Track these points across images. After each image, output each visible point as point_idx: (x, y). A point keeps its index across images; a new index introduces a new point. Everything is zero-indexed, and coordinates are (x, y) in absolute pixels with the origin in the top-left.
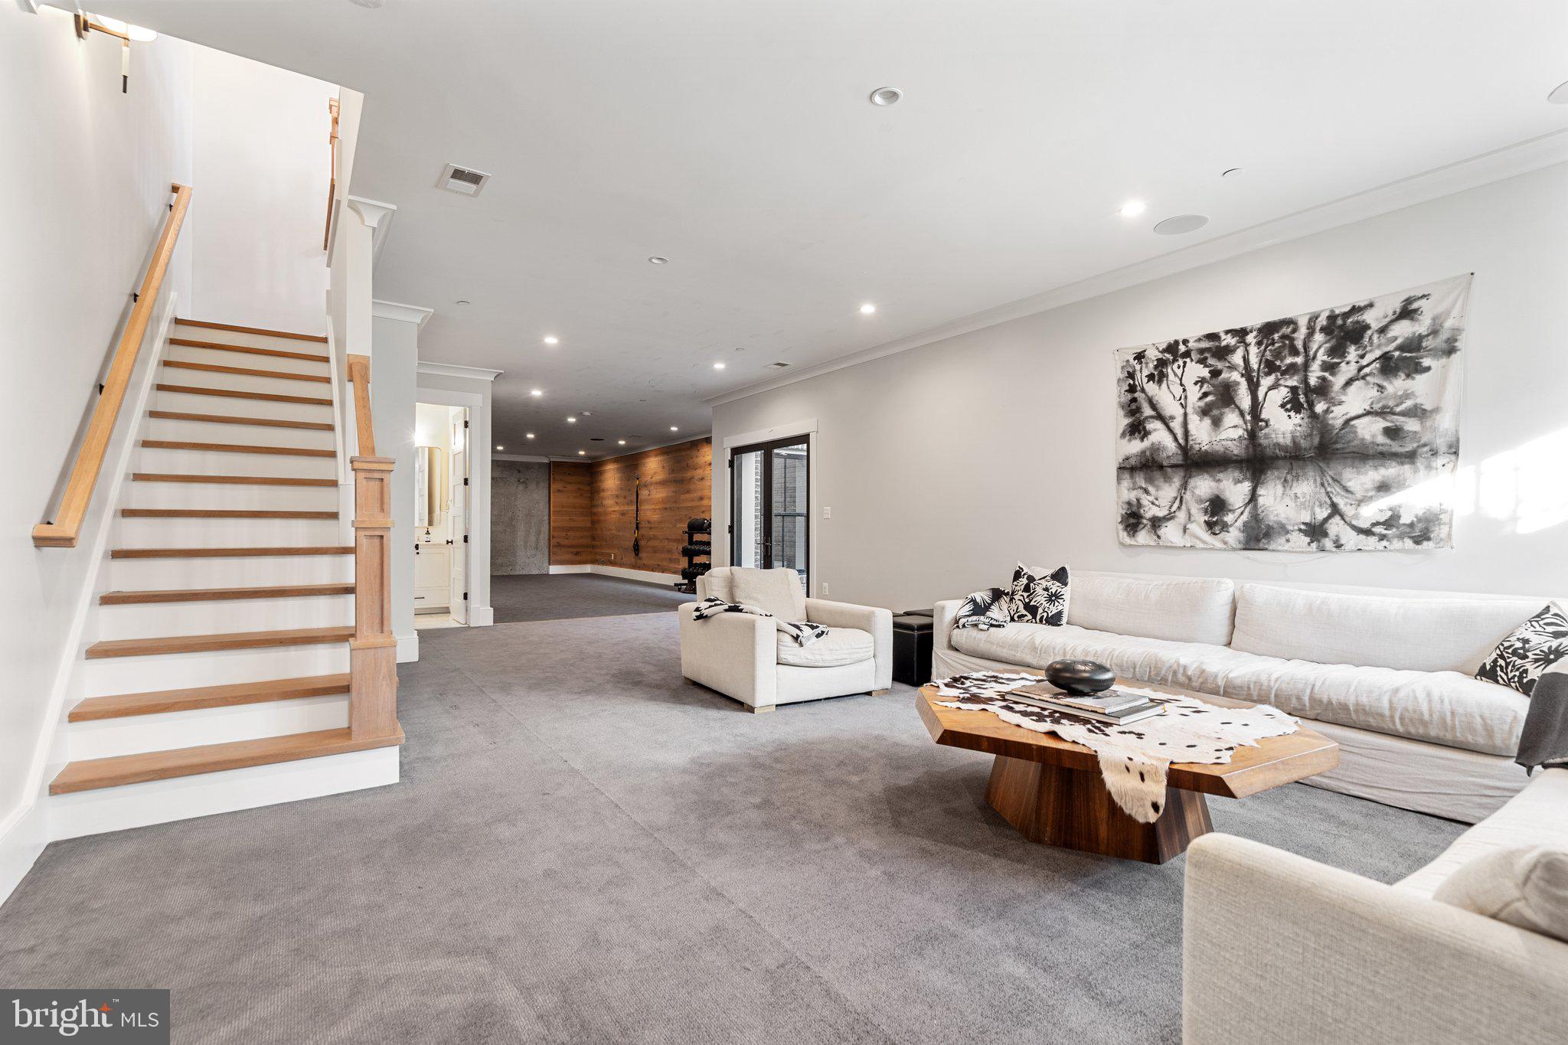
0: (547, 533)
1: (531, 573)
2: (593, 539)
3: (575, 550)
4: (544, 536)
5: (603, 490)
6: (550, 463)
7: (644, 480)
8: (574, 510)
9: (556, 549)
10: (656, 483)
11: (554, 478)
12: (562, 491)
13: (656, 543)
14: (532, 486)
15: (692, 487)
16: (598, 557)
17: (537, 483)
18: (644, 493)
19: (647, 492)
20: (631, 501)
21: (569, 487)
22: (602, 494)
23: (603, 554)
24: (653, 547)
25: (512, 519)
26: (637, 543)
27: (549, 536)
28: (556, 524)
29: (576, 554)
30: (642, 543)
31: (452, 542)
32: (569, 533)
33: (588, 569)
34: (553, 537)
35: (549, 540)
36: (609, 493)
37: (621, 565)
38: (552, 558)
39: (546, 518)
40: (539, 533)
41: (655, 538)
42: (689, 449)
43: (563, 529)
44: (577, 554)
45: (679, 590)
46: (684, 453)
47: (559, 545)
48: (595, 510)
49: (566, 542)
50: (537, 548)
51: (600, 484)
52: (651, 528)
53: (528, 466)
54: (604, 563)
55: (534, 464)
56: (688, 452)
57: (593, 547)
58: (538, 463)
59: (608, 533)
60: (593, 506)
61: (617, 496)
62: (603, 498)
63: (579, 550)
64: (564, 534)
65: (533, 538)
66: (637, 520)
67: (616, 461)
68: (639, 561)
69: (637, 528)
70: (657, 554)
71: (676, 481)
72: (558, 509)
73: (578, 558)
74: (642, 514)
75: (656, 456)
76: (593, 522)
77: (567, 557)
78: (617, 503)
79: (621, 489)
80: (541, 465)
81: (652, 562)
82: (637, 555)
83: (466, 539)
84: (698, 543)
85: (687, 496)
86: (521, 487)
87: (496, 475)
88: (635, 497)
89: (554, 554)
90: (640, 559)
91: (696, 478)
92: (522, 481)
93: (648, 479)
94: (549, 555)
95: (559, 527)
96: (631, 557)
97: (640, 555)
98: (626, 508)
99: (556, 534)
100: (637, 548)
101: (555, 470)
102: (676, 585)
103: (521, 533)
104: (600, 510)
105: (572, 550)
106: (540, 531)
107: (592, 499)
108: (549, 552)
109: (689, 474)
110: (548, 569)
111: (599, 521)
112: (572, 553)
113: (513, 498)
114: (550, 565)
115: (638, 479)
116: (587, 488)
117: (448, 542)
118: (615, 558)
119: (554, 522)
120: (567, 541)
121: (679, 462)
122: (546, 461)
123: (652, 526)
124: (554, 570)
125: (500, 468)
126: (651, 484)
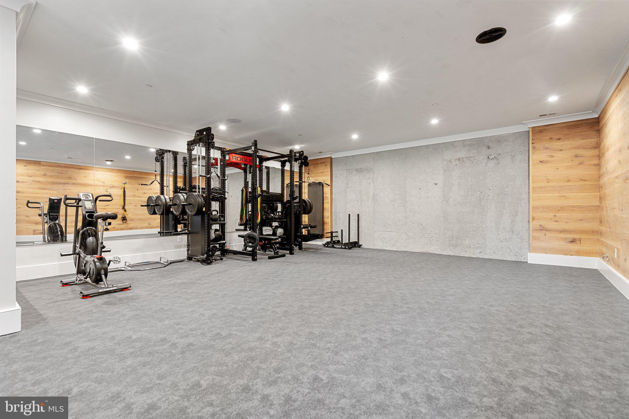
0: (525, 214)
2: (599, 222)
3: (570, 236)
4: (521, 217)
6: (528, 132)
8: (566, 184)
9: (538, 234)
11: (534, 148)
12: (547, 162)
14: (506, 161)
17: (513, 157)
21: (560, 155)
23: (607, 246)
25: (480, 199)
27: (529, 218)
28: (541, 203)
29: (572, 242)
32: (559, 215)
34: (533, 219)
35: (528, 222)
38: (534, 244)
39: (525, 196)
40: (514, 213)
43: (550, 209)
47: (543, 229)
50: (512, 232)
51: (604, 142)
53: (499, 140)
55: (509, 135)
57: (599, 233)
58: (514, 134)
59: (612, 214)
62: (607, 162)
63: (576, 236)
64: (551, 215)
65: (507, 219)
72: (544, 184)
73: (575, 247)
76: (598, 200)
77: (557, 244)
80: (520, 134)
86: (491, 164)
89: (535, 238)
92: (492, 157)
94: (529, 240)
95: (545, 207)
99: (538, 215)
101: (535, 136)
103: (491, 214)
105: (563, 235)
106: (516, 212)
107: (599, 166)
108: (529, 237)
112: (565, 239)
113: (482, 178)
114: (529, 251)
116: (592, 152)
119: (535, 200)
120: (557, 224)
122: (523, 129)
124: (534, 258)
125: (467, 148)
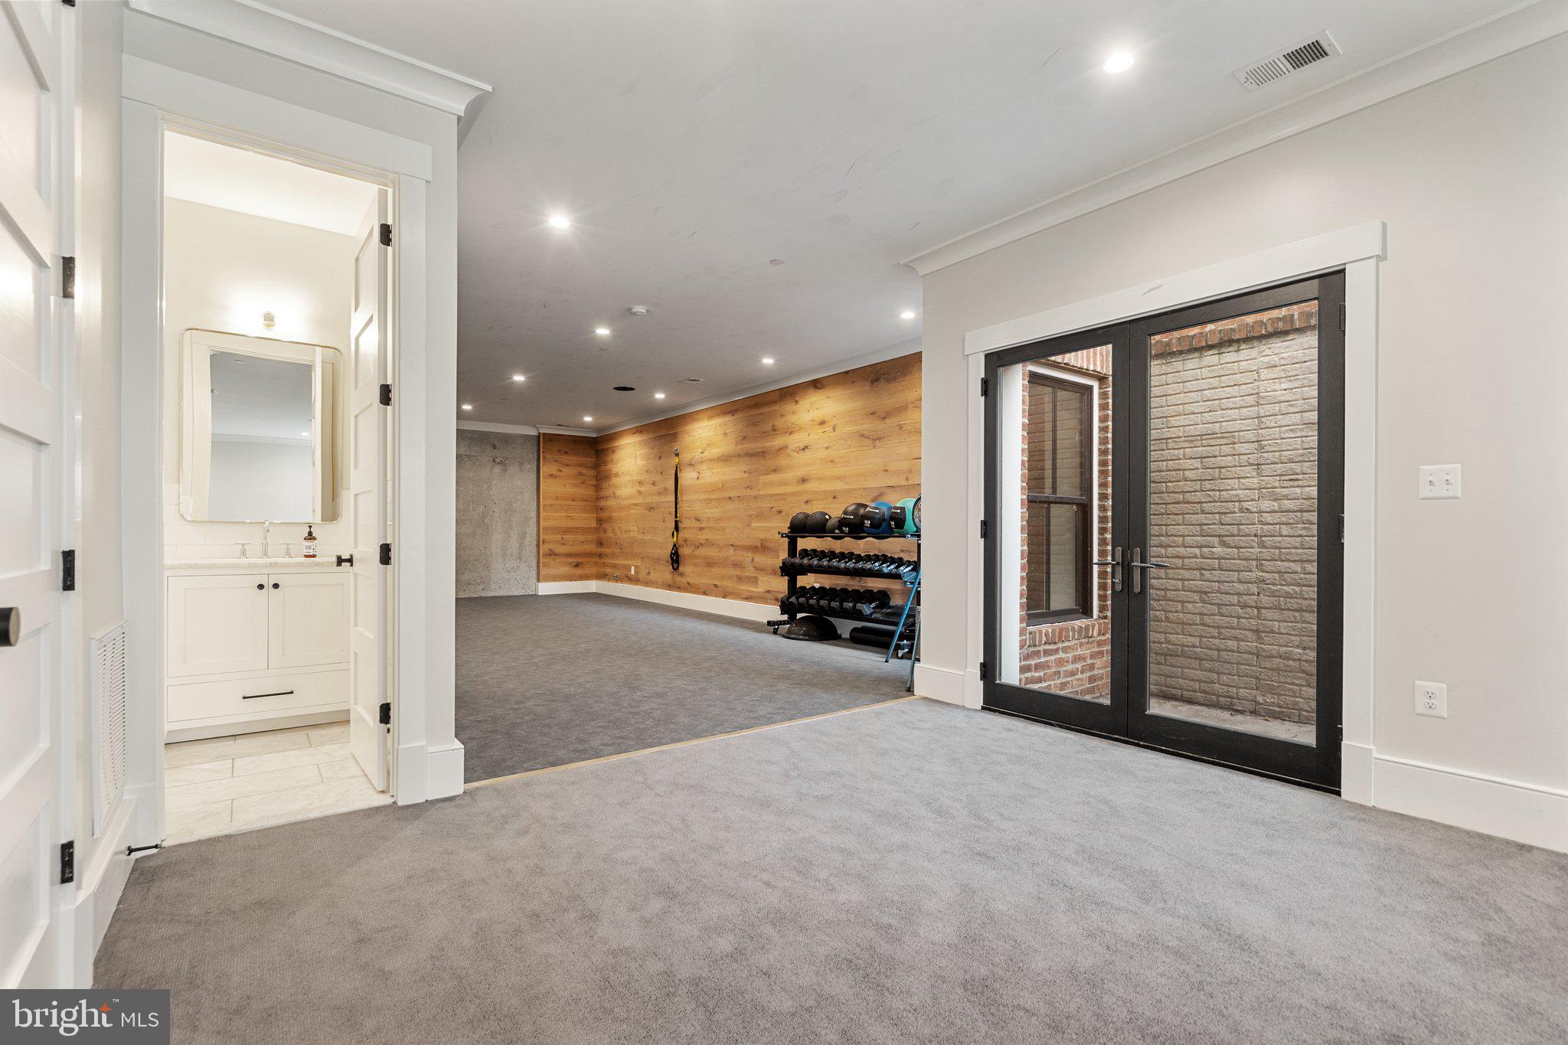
0: (535, 536)
1: (512, 594)
2: (600, 544)
3: (574, 560)
4: (531, 540)
5: (617, 475)
6: (539, 437)
7: (686, 457)
8: (572, 503)
9: (547, 560)
10: (711, 460)
11: (544, 458)
12: (556, 477)
13: (712, 552)
14: (513, 469)
15: (783, 462)
16: (608, 570)
17: (521, 464)
18: (688, 477)
19: (694, 475)
20: (666, 489)
21: (567, 471)
22: (614, 481)
23: (615, 566)
24: (705, 558)
25: (483, 516)
26: (677, 552)
27: (538, 541)
28: (549, 524)
29: (575, 566)
30: (684, 551)
31: (350, 561)
32: (565, 537)
33: (592, 586)
34: (543, 542)
35: (538, 546)
36: (627, 478)
37: (647, 584)
38: (544, 571)
39: (534, 514)
40: (523, 537)
41: (709, 543)
42: (774, 402)
43: (557, 530)
44: (577, 565)
45: (775, 632)
46: (766, 410)
47: (552, 554)
48: (602, 504)
49: (560, 549)
50: (520, 559)
51: (609, 466)
52: (701, 529)
53: (507, 439)
54: (617, 579)
55: (516, 436)
56: (776, 407)
57: (600, 555)
58: (521, 436)
59: (626, 536)
60: (598, 498)
61: (640, 483)
62: (616, 487)
63: (580, 560)
64: (558, 537)
65: (514, 543)
66: (676, 517)
67: (639, 430)
68: (679, 578)
69: (677, 528)
70: (714, 570)
71: (751, 455)
72: (551, 502)
73: (578, 572)
74: (684, 507)
75: (710, 418)
76: (600, 521)
77: (562, 570)
78: (640, 492)
79: (647, 471)
80: (526, 438)
81: (704, 581)
82: (676, 569)
83: (385, 554)
84: (805, 553)
85: (773, 477)
86: (497, 470)
87: (462, 452)
88: (673, 482)
89: (545, 565)
90: (682, 575)
91: (793, 447)
92: (498, 460)
93: (697, 454)
94: (538, 566)
95: (552, 528)
96: (665, 572)
97: (681, 569)
98: (656, 499)
99: (547, 537)
100: (675, 559)
101: (546, 444)
102: (769, 623)
103: (497, 536)
104: (611, 503)
105: (570, 560)
106: (525, 533)
107: (598, 487)
108: (538, 563)
109: (778, 442)
110: (536, 589)
111: (610, 519)
112: (571, 563)
113: (485, 486)
114: (538, 580)
115: (677, 455)
116: (592, 472)
117: (340, 561)
118: (637, 572)
119: (544, 520)
120: (563, 547)
121: (755, 424)
122: (533, 432)
123: (704, 525)
124: (546, 588)
125: (469, 443)
126: (702, 462)
